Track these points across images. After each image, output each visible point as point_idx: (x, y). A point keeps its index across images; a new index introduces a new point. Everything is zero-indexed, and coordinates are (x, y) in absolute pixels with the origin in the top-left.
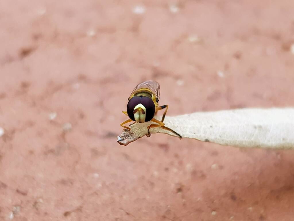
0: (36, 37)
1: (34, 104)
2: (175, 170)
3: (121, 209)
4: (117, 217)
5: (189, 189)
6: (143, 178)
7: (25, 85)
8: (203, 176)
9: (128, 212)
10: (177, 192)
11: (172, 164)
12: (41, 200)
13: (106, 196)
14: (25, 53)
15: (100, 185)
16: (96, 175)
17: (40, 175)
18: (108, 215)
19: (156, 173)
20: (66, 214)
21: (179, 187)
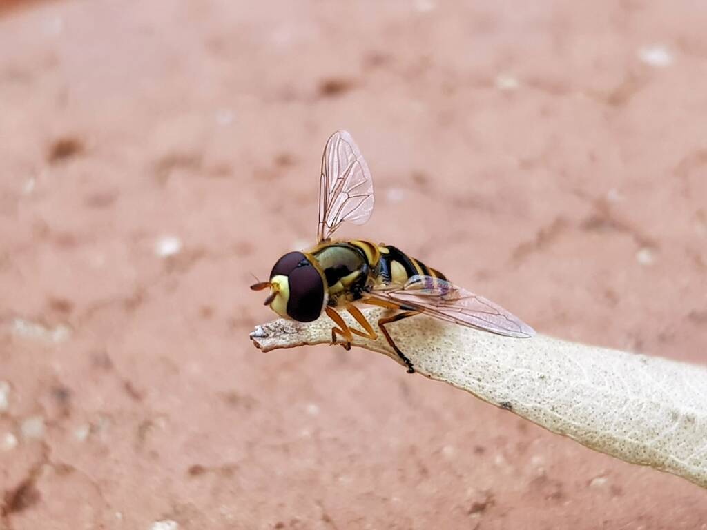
0: (376, 60)
1: (277, 210)
2: (499, 460)
3: (319, 503)
4: (298, 517)
5: (503, 515)
6: (413, 450)
7: (284, 161)
8: (558, 497)
9: (330, 515)
10: (471, 512)
11: (501, 442)
12: (162, 423)
13: (304, 463)
14: (332, 89)
15: (306, 433)
16: (312, 409)
17: (194, 369)
18: (281, 505)
19: (449, 451)
20: (196, 471)
21: (482, 501)
